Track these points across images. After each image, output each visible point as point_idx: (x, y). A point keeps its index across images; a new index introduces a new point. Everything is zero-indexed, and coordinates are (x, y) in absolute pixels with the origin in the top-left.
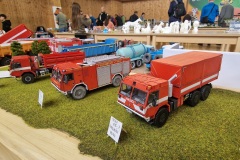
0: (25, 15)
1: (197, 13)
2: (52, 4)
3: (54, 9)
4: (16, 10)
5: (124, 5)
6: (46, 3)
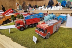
0: (8, 6)
1: (60, 4)
2: (16, 2)
4: (5, 4)
5: (37, 2)
6: (14, 2)
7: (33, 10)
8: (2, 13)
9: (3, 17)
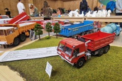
1: (103, 6)
3: (30, 5)
5: (65, 3)
7: (59, 17)
8: (7, 21)
9: (15, 28)
